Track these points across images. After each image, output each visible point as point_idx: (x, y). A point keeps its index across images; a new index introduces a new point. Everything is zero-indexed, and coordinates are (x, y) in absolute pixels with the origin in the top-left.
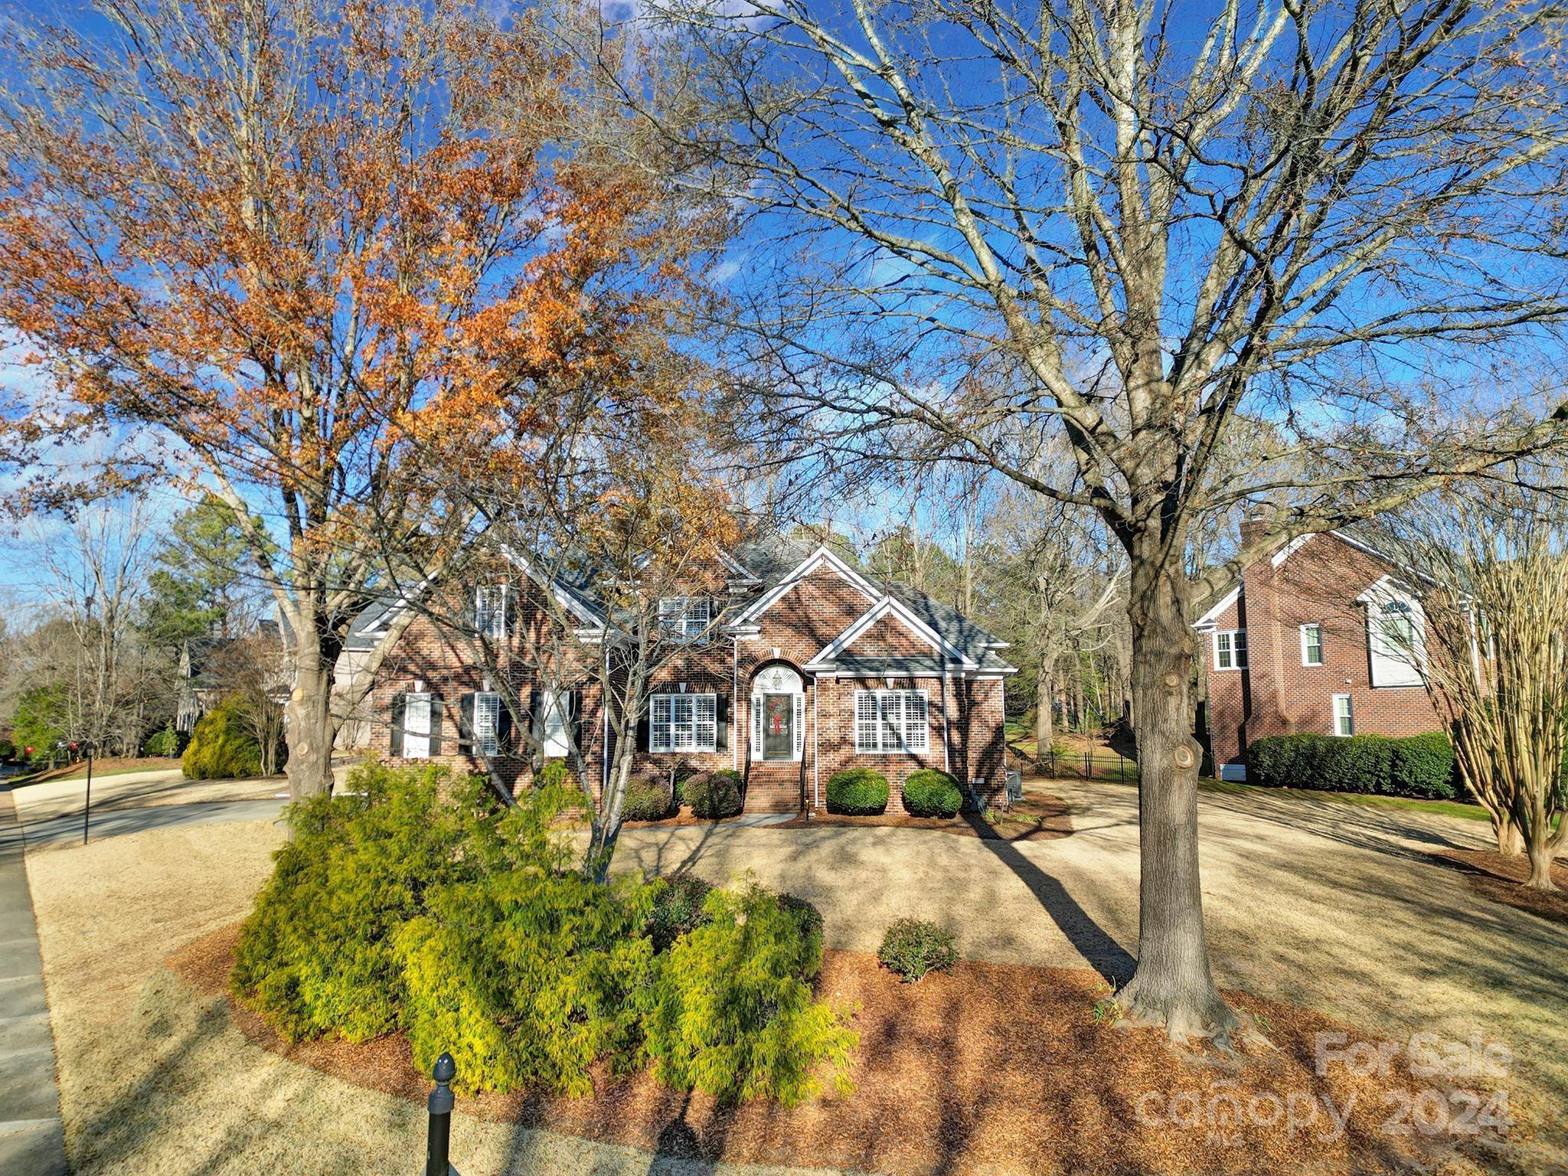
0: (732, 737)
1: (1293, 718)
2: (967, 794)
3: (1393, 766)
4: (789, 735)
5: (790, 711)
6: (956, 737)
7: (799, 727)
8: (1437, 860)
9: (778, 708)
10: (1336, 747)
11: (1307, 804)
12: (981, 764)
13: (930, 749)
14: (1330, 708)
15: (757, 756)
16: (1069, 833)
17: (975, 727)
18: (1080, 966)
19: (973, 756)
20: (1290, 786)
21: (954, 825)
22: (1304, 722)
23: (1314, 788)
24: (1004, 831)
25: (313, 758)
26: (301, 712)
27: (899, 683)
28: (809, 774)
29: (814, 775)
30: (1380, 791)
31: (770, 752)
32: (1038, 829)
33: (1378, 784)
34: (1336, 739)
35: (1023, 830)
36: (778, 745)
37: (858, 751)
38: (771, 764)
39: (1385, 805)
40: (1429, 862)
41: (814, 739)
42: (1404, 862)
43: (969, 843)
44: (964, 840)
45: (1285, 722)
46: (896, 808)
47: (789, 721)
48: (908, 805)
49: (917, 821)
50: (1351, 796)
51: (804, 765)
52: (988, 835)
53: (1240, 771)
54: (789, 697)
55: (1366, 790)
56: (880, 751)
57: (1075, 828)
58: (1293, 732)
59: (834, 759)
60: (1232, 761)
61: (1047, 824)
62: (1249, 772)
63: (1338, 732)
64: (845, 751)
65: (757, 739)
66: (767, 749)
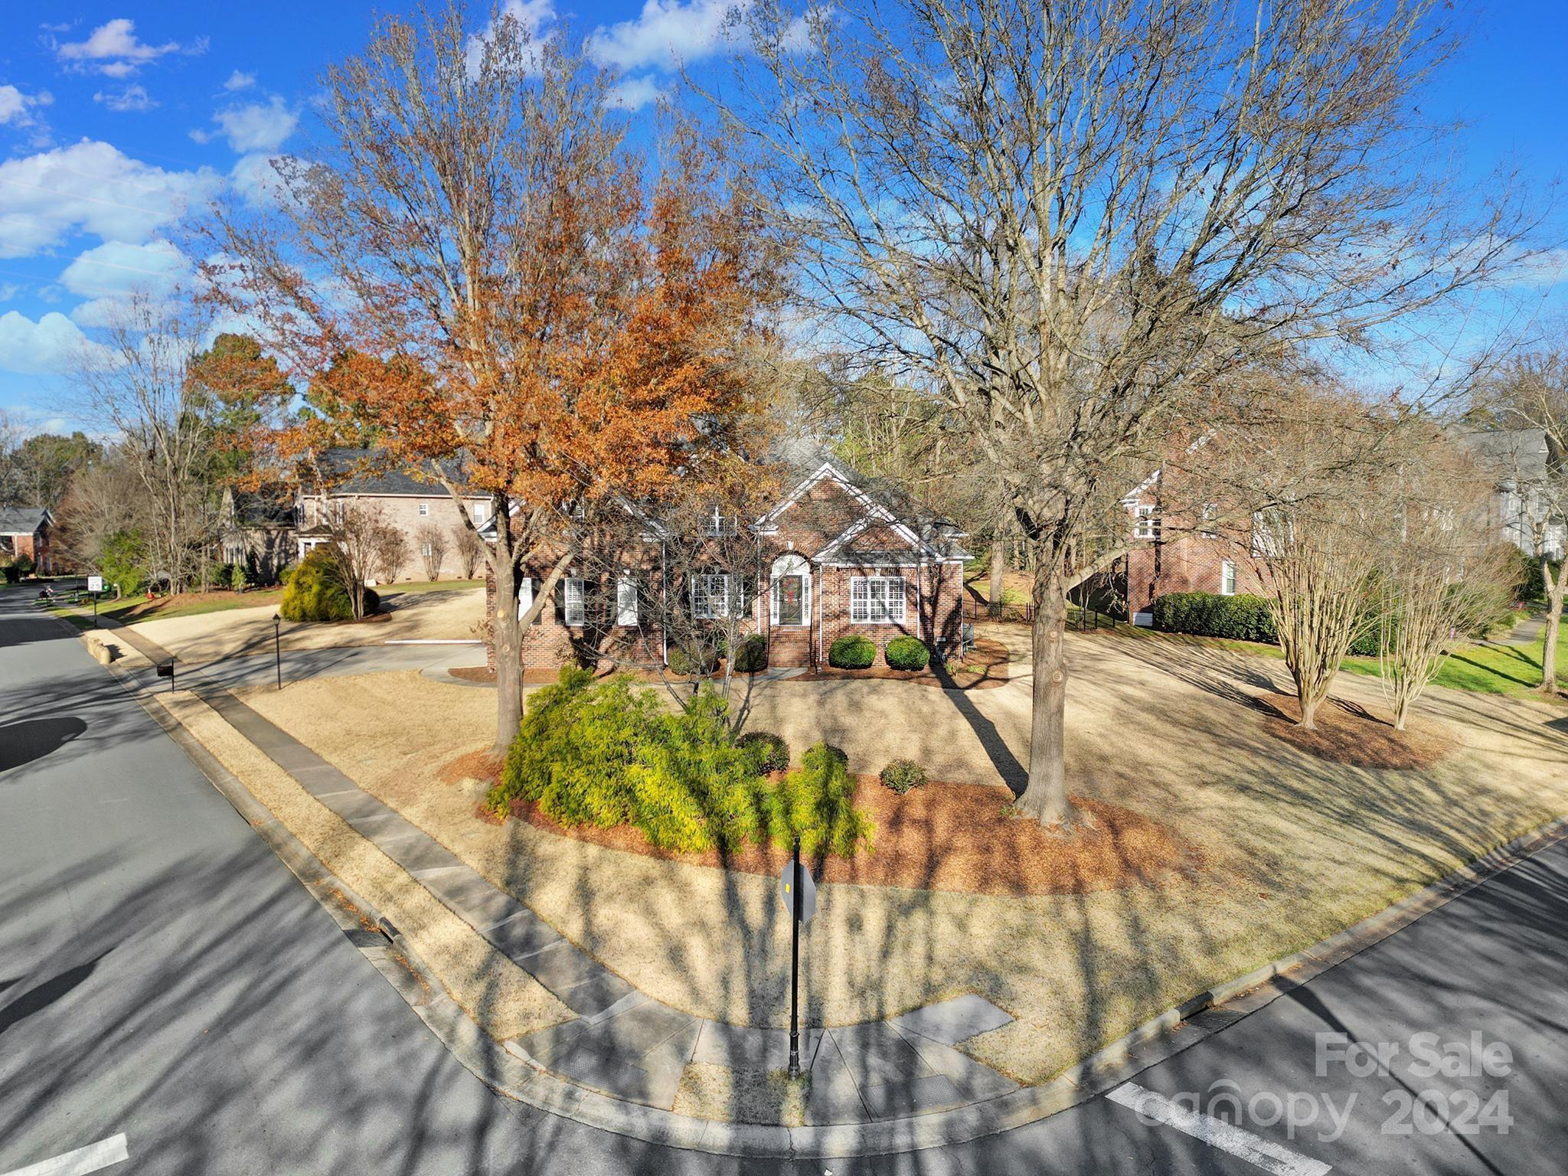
0: (757, 606)
1: (1192, 580)
2: (933, 652)
3: (1259, 620)
4: (800, 605)
5: (800, 588)
6: (928, 609)
7: (807, 598)
8: (1255, 703)
9: (790, 586)
10: (1221, 603)
11: (1191, 649)
12: (945, 626)
13: (909, 619)
14: (1220, 573)
15: (775, 621)
16: (1006, 680)
17: (942, 597)
18: (1000, 782)
19: (940, 619)
20: (1184, 632)
21: (924, 676)
22: (1202, 580)
23: (1201, 635)
24: (960, 680)
25: (512, 654)
26: (503, 625)
27: (886, 571)
28: (814, 636)
29: (819, 636)
30: (1248, 639)
31: (784, 618)
32: (985, 678)
33: (1247, 633)
34: (1220, 598)
35: (975, 678)
36: (790, 615)
37: (853, 621)
38: (786, 629)
39: (1249, 651)
40: (1248, 705)
41: (819, 609)
42: (1231, 704)
43: (935, 692)
44: (931, 689)
45: (1185, 582)
46: (880, 665)
47: (799, 595)
48: (889, 662)
49: (897, 673)
50: (1226, 642)
51: (813, 628)
52: (948, 685)
53: (1148, 618)
54: (800, 577)
55: (1238, 637)
56: (869, 621)
57: (1011, 675)
58: (1191, 590)
59: (834, 625)
60: (1143, 610)
61: (992, 674)
62: (1154, 621)
63: (1225, 591)
64: (844, 621)
65: (774, 606)
66: (782, 617)
